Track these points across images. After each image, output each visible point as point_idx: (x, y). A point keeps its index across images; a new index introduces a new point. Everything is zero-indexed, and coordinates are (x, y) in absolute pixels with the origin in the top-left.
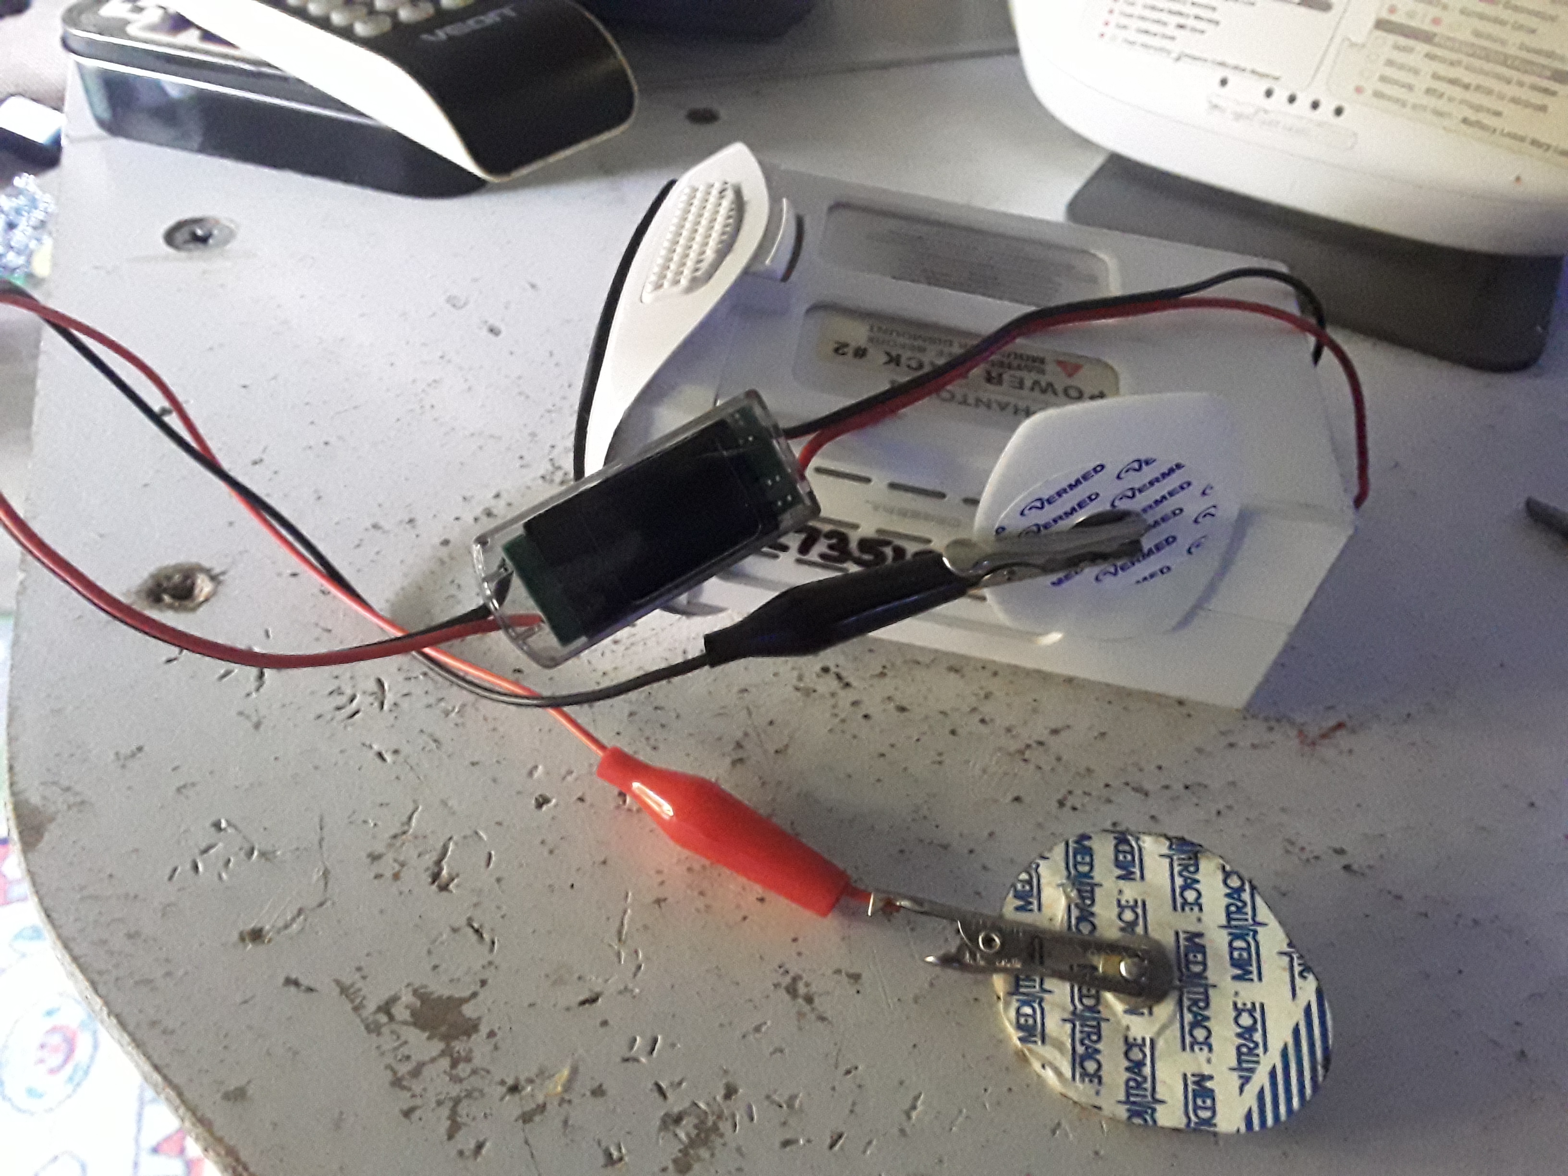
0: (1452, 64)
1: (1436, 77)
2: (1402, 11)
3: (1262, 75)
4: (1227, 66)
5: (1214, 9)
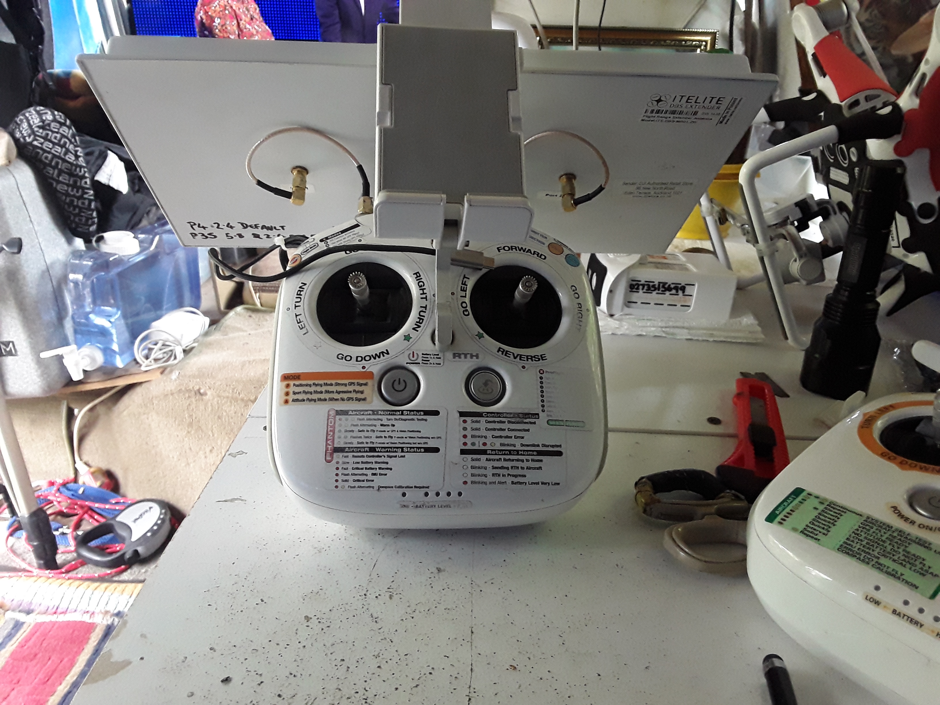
2: (469, 443)
3: (420, 487)
4: (403, 487)
5: (387, 463)
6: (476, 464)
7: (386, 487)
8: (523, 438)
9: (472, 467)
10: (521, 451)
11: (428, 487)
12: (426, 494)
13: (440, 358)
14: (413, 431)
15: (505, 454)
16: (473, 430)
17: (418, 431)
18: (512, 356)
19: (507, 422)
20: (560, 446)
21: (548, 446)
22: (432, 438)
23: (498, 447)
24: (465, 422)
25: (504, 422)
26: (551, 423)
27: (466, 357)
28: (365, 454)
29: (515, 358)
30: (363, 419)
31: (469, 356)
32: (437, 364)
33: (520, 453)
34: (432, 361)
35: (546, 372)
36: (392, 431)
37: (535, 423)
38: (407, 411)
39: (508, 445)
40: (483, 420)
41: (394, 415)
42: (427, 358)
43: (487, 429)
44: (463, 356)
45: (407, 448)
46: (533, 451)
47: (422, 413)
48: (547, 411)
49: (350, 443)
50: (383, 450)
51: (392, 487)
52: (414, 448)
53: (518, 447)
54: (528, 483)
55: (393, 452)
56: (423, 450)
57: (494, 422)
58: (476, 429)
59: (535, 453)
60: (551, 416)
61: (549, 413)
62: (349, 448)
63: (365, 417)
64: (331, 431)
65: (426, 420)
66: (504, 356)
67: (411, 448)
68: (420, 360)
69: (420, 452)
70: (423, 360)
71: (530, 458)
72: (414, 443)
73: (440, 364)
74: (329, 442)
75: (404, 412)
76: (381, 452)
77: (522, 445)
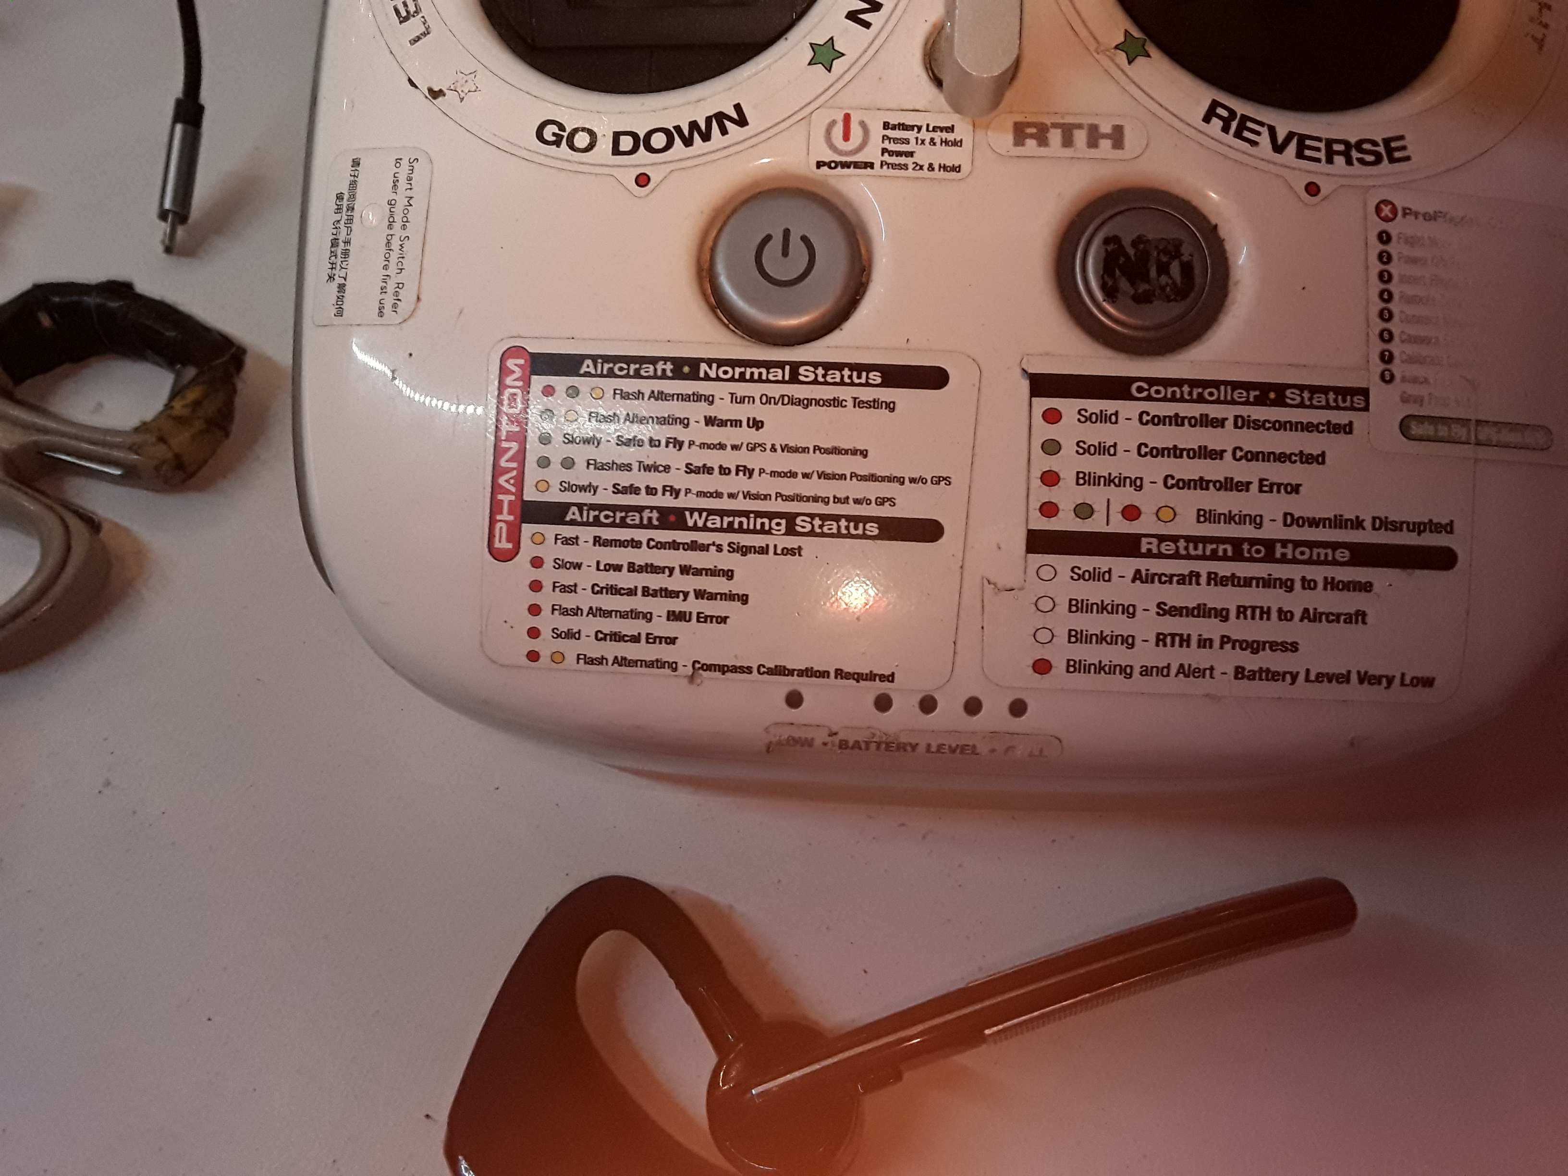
0: (1183, 580)
1: (1163, 610)
2: (1066, 506)
3: (858, 677)
4: (791, 673)
5: (729, 575)
6: (1093, 592)
7: (723, 669)
8: (1295, 489)
9: (1077, 606)
10: (1284, 543)
11: (891, 678)
12: (883, 703)
13: (957, 143)
14: (836, 451)
15: (1214, 556)
16: (1087, 451)
17: (854, 452)
18: (1264, 139)
19: (1230, 424)
20: (1448, 528)
21: (1396, 526)
22: (913, 480)
23: (1186, 525)
24: (1052, 417)
25: (1219, 423)
26: (1416, 429)
27: (1068, 141)
28: (642, 535)
29: (1278, 149)
30: (639, 395)
31: (1080, 136)
32: (943, 167)
33: (1279, 551)
34: (924, 155)
35: (1406, 212)
36: (752, 448)
37: (1348, 428)
38: (815, 365)
39: (1230, 518)
40: (1129, 409)
41: (760, 380)
42: (907, 141)
43: (1145, 451)
44: (1055, 136)
45: (812, 516)
46: (1335, 546)
47: (875, 377)
48: (1404, 379)
49: (583, 489)
50: (716, 521)
51: (749, 670)
52: (837, 518)
53: (1272, 530)
54: (1302, 677)
55: (754, 532)
56: (873, 529)
57: (1177, 420)
58: (1102, 449)
59: (1343, 555)
60: (1419, 400)
61: (1413, 390)
62: (580, 506)
63: (647, 386)
64: (510, 437)
65: (890, 407)
66: (1230, 138)
67: (824, 518)
68: (872, 153)
69: (864, 536)
70: (884, 151)
71: (1317, 573)
72: (837, 500)
73: (956, 169)
74: (502, 481)
75: (802, 370)
76: (705, 529)
77: (1290, 520)
